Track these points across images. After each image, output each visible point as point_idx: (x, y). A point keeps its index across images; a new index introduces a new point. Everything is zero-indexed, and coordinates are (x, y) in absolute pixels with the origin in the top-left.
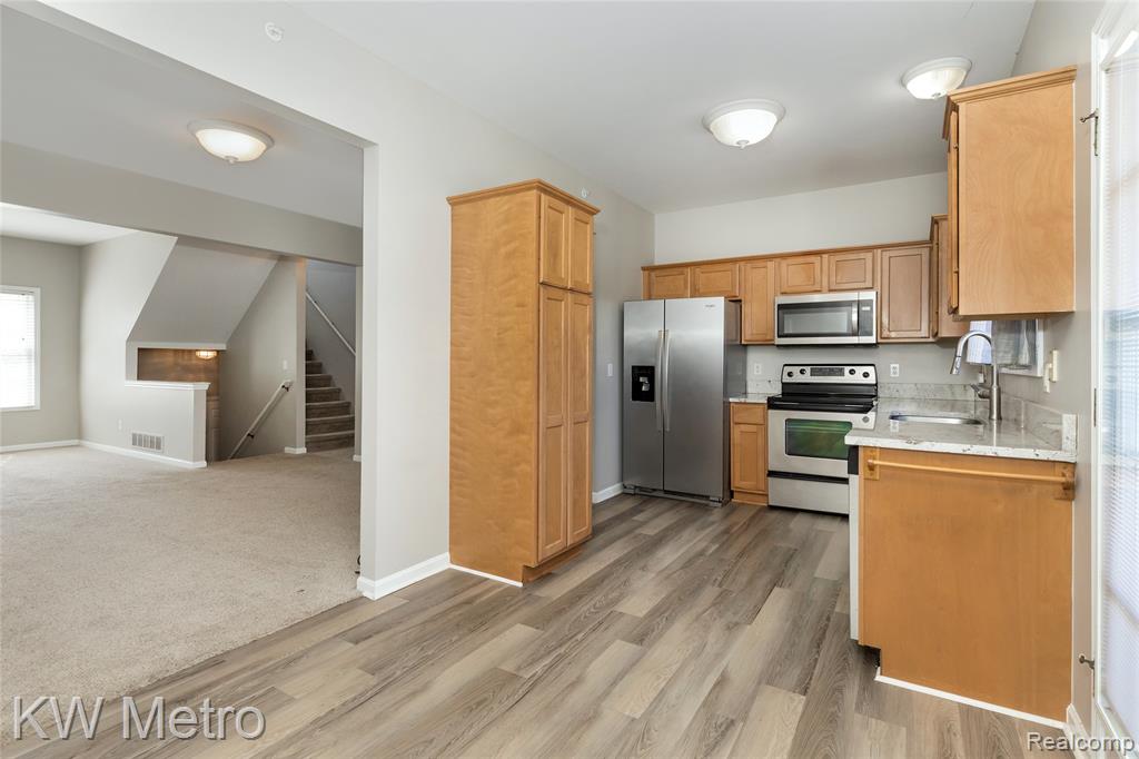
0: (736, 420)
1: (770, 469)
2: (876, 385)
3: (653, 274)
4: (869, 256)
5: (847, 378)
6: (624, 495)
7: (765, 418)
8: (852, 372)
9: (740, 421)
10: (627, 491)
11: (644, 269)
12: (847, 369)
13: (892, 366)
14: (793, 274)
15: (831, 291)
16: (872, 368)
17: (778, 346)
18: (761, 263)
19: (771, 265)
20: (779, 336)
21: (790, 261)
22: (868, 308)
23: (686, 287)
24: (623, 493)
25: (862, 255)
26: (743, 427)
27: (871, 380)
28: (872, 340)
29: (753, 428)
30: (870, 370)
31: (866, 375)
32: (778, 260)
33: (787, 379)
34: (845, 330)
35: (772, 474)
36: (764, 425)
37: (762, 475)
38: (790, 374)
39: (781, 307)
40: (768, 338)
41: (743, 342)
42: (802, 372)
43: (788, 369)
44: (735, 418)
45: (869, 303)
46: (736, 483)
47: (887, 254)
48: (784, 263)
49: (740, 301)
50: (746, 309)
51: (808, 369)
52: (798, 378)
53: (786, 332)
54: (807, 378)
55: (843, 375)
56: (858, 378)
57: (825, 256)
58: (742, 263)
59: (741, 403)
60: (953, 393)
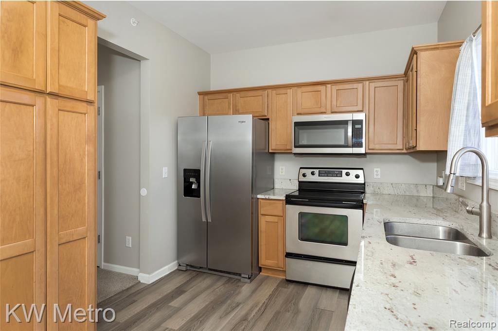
0: (263, 212)
1: (288, 251)
2: (364, 184)
3: (206, 97)
4: (360, 86)
5: (344, 179)
6: (178, 271)
7: (284, 211)
8: (348, 174)
9: (265, 213)
10: (181, 268)
11: (200, 94)
12: (344, 172)
13: (375, 169)
14: (305, 99)
15: (333, 113)
16: (362, 171)
17: (295, 154)
18: (283, 91)
19: (290, 91)
20: (296, 147)
21: (304, 89)
22: (359, 126)
23: (229, 108)
24: (178, 270)
25: (355, 85)
26: (268, 218)
27: (361, 180)
28: (362, 150)
29: (275, 219)
30: (360, 172)
31: (357, 177)
32: (296, 88)
33: (302, 179)
34: (342, 143)
35: (289, 255)
36: (283, 217)
37: (282, 256)
38: (304, 175)
39: (297, 124)
40: (288, 148)
41: (270, 151)
42: (313, 173)
43: (303, 171)
44: (262, 211)
45: (360, 122)
46: (263, 262)
47: (373, 85)
48: (299, 90)
49: (268, 119)
50: (272, 125)
51: (317, 171)
52: (310, 178)
53: (300, 143)
54: (316, 178)
55: (341, 176)
56: (351, 179)
57: (329, 86)
58: (270, 91)
59: (266, 199)
60: (418, 191)
